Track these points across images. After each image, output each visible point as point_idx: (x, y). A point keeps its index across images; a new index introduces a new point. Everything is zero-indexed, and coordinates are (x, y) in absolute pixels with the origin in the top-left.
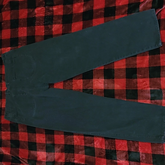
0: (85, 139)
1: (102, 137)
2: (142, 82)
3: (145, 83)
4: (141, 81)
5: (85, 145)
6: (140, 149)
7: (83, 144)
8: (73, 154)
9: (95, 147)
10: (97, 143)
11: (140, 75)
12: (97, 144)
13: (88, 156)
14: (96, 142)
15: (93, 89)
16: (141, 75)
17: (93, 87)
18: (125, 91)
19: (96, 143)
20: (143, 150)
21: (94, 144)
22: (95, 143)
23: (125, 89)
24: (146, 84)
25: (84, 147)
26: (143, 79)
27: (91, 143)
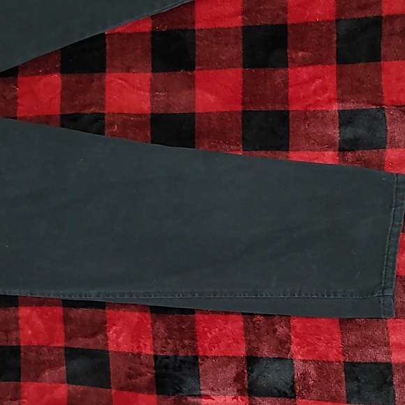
0: (66, 320)
1: (142, 308)
2: (306, 82)
3: (318, 82)
4: (305, 77)
5: (68, 345)
6: (298, 344)
7: (58, 341)
8: (13, 384)
9: (112, 347)
10: (118, 334)
11: (300, 54)
12: (117, 338)
13: (80, 388)
14: (114, 328)
15: (104, 114)
16: (303, 50)
17: (103, 106)
18: (240, 117)
19: (115, 332)
20: (309, 351)
21: (106, 336)
22: (111, 334)
23: (240, 108)
24: (324, 89)
25: (62, 351)
26: (311, 69)
27: (94, 335)
